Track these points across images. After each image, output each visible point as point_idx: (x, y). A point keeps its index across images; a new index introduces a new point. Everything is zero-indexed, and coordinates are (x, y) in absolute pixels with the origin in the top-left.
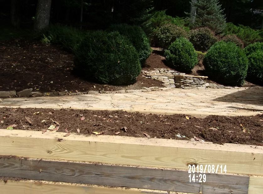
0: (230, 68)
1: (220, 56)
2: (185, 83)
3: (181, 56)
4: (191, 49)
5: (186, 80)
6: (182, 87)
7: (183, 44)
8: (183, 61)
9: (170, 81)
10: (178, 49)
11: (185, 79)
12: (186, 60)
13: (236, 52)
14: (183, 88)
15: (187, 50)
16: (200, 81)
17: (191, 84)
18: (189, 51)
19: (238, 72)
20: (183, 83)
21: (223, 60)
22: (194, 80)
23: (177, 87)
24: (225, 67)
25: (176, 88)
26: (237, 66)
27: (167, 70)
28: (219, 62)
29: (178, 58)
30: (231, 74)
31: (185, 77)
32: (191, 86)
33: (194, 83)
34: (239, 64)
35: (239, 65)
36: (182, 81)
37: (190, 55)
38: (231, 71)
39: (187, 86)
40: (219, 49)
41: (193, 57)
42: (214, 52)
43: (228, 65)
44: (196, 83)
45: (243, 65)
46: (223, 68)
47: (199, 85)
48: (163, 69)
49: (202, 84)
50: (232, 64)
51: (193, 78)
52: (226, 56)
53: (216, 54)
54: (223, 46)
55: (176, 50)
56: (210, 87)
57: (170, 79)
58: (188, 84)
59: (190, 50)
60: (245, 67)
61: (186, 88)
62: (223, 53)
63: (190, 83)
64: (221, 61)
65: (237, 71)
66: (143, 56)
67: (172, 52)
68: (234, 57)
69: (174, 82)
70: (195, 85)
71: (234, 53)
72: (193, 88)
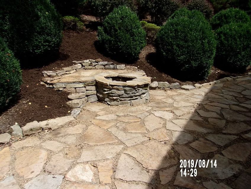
0: (190, 56)
1: (176, 37)
2: (111, 96)
3: (117, 37)
4: (134, 25)
5: (113, 90)
6: (106, 102)
7: (123, 17)
8: (120, 45)
9: (87, 90)
10: (114, 26)
11: (110, 89)
12: (125, 43)
13: (200, 31)
14: (108, 104)
15: (127, 27)
16: (136, 90)
17: (121, 98)
18: (131, 29)
19: (202, 62)
20: (108, 95)
21: (182, 43)
22: (125, 91)
23: (100, 100)
24: (183, 55)
25: (98, 101)
26: (200, 54)
27: (96, 62)
28: (175, 47)
29: (114, 41)
30: (192, 66)
31: (110, 85)
32: (121, 100)
33: (125, 95)
34: (203, 50)
35: (203, 52)
36: (106, 91)
37: (132, 35)
38: (192, 60)
39: (114, 100)
40: (176, 26)
41: (137, 38)
42: (168, 30)
43: (188, 53)
44: (129, 96)
45: (209, 51)
46: (179, 56)
47: (134, 98)
48: (88, 61)
49: (139, 96)
50: (193, 51)
51: (124, 86)
52: (185, 37)
53: (171, 32)
54: (183, 20)
55: (111, 28)
56: (159, 88)
57: (88, 88)
58: (115, 98)
59: (131, 27)
60: (212, 54)
61: (113, 103)
62: (182, 32)
63: (119, 96)
64: (178, 45)
65: (199, 61)
66: (43, 45)
67: (106, 31)
68: (197, 39)
69: (95, 92)
70: (127, 98)
71: (196, 32)
72: (123, 104)
